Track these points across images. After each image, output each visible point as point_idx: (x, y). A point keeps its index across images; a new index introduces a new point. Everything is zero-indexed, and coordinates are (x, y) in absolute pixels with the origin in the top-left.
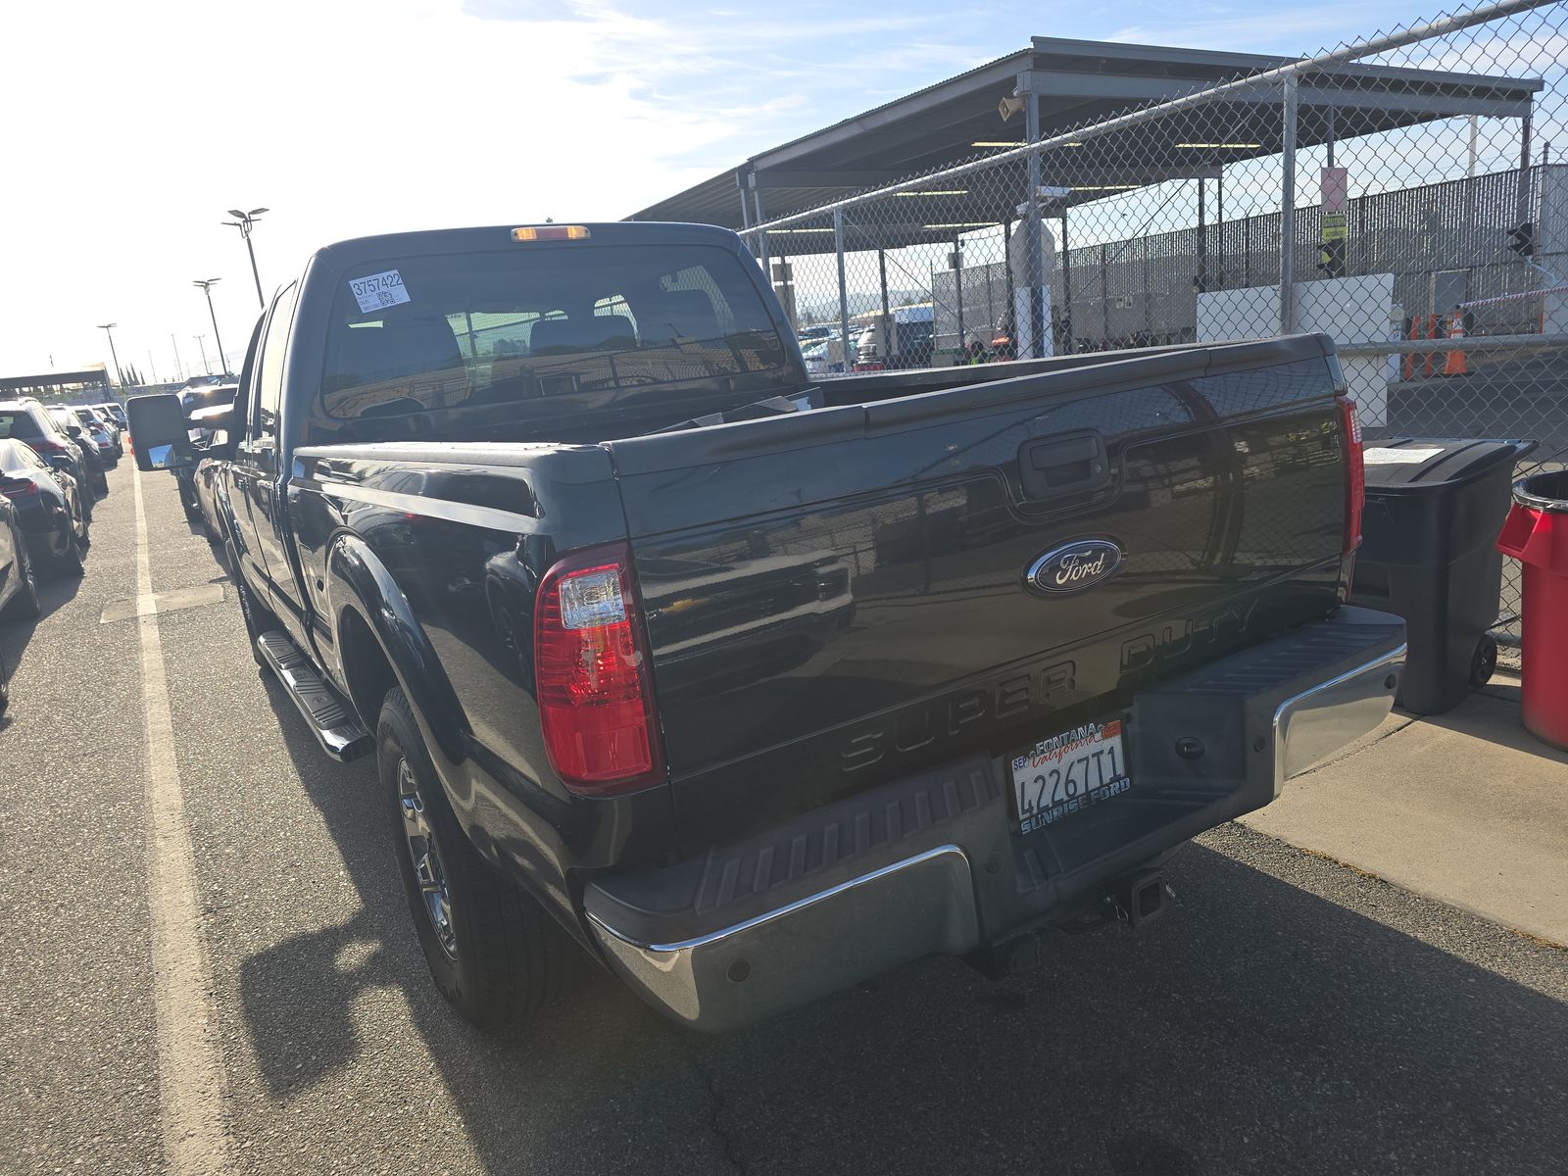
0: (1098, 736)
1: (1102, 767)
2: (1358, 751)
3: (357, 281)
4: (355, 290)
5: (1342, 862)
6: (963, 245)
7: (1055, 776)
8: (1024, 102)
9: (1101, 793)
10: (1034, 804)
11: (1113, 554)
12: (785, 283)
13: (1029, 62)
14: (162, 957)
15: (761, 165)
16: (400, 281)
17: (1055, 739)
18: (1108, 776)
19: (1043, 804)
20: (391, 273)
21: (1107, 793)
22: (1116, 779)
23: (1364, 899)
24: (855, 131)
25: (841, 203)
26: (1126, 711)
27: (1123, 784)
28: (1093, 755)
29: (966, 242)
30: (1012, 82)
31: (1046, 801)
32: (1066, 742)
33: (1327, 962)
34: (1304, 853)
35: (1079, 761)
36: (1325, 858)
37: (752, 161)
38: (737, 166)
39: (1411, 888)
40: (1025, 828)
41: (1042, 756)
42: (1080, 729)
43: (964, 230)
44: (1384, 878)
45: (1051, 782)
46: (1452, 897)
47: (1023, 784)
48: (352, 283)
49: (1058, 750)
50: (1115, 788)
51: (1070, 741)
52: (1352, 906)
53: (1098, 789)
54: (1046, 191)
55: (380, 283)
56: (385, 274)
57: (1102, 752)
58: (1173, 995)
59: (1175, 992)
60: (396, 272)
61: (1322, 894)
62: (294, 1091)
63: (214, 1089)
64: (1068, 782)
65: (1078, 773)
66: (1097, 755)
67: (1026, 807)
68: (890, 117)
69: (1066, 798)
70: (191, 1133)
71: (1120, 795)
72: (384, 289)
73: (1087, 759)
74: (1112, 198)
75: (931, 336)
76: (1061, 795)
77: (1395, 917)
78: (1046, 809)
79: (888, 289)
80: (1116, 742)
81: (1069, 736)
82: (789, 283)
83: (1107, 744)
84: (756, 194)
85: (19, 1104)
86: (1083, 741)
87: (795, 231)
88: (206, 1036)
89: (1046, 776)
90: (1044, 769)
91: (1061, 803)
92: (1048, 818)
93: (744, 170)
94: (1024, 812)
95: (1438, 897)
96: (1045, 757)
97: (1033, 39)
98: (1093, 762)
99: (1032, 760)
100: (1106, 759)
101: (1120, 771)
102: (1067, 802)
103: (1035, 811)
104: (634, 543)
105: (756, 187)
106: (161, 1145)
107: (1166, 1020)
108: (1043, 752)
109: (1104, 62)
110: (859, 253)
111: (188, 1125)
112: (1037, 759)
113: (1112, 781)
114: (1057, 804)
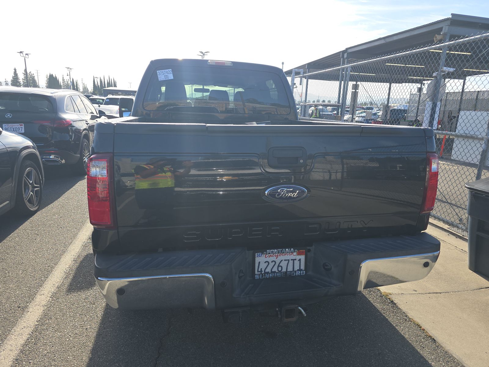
0: (295, 254)
1: (295, 265)
2: (464, 291)
3: (159, 71)
4: (158, 74)
5: (423, 327)
6: (424, 85)
7: (274, 263)
8: (444, 37)
9: (292, 273)
10: (263, 270)
11: (304, 192)
12: (356, 91)
13: (449, 23)
14: (71, 247)
15: (350, 51)
16: (172, 73)
17: (276, 250)
18: (297, 268)
19: (267, 271)
20: (169, 70)
21: (295, 274)
22: (300, 270)
23: (421, 344)
24: (383, 42)
25: (351, 65)
26: (308, 248)
27: (302, 272)
28: (292, 260)
29: (425, 84)
30: (441, 29)
31: (268, 270)
32: (280, 252)
33: (389, 360)
34: (410, 320)
35: (285, 260)
36: (417, 324)
37: (347, 49)
38: (342, 50)
39: (443, 346)
40: (257, 277)
41: (269, 255)
42: (287, 249)
43: (425, 80)
44: (435, 339)
45: (271, 265)
46: (457, 354)
47: (259, 262)
48: (157, 71)
49: (276, 254)
50: (298, 273)
51: (282, 253)
52: (414, 344)
53: (291, 272)
54: (447, 69)
55: (166, 73)
56: (168, 70)
57: (296, 259)
58: (325, 352)
59: (327, 351)
60: (171, 70)
61: (406, 336)
62: (73, 292)
63: (57, 285)
64: (279, 266)
65: (284, 264)
66: (294, 260)
67: (260, 270)
68: (395, 38)
69: (277, 271)
70: (44, 294)
71: (300, 276)
72: (166, 74)
73: (289, 260)
74: (485, 75)
75: (406, 115)
76: (275, 269)
77: (428, 354)
78: (268, 273)
79: (390, 97)
80: (303, 257)
81: (282, 251)
82: (357, 91)
83: (298, 257)
84: (346, 60)
85: (17, 274)
86: (288, 254)
87: (360, 74)
88: (65, 270)
89: (270, 262)
90: (270, 259)
91: (275, 272)
92: (267, 276)
93: (344, 52)
94: (258, 271)
95: (451, 353)
96: (271, 255)
97: (452, 14)
98: (291, 262)
99: (265, 255)
100: (297, 263)
101: (303, 267)
102: (277, 273)
103: (263, 272)
104: (115, 154)
105: (346, 58)
106: (36, 295)
107: (317, 359)
108: (269, 253)
109: (480, 24)
110: (382, 84)
111: (45, 292)
112: (267, 255)
113: (298, 270)
114: (272, 272)
